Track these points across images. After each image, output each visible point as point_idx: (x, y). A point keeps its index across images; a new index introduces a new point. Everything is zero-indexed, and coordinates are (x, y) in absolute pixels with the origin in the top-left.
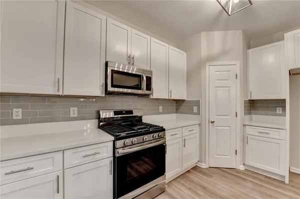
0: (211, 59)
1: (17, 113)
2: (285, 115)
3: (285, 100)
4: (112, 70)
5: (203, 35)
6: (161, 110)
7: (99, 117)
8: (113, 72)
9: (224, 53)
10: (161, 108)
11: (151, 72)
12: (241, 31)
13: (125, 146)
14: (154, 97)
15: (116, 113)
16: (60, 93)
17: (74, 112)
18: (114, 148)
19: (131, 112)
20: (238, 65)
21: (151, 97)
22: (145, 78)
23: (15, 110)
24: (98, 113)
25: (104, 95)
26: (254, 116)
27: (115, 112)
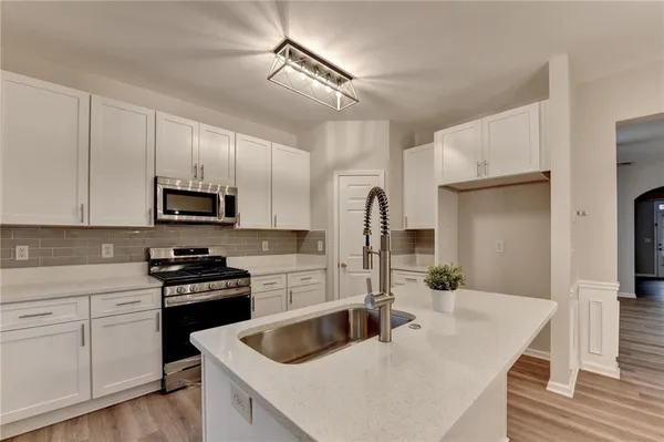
0: (342, 165)
1: (22, 252)
2: (433, 253)
3: (433, 230)
4: (164, 190)
5: (330, 126)
6: (265, 249)
7: (148, 258)
8: (166, 191)
9: (361, 157)
10: (265, 244)
11: (235, 190)
12: (388, 122)
13: (193, 293)
14: (241, 227)
15: (177, 252)
16: (85, 224)
17: (107, 250)
18: (163, 297)
19: (205, 251)
20: (382, 177)
21: (237, 226)
22: (222, 199)
23: (18, 248)
24: (148, 252)
25: (153, 225)
26: (418, 256)
27: (175, 250)
